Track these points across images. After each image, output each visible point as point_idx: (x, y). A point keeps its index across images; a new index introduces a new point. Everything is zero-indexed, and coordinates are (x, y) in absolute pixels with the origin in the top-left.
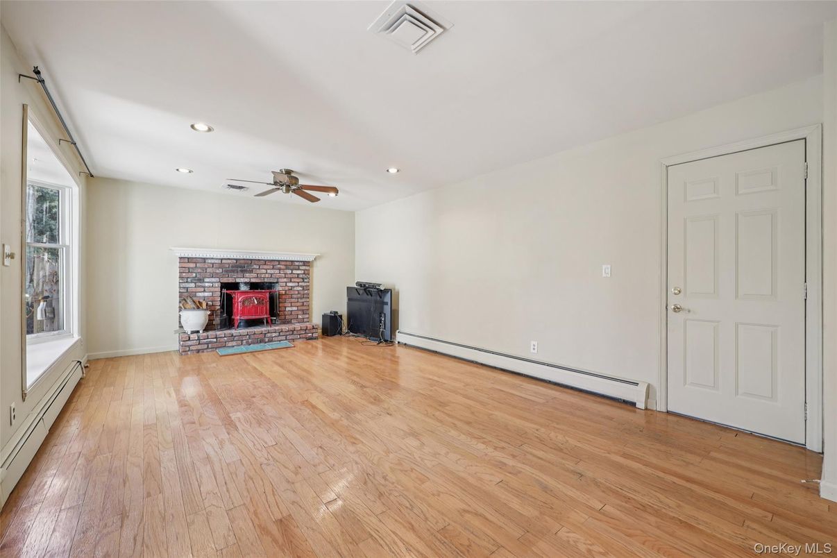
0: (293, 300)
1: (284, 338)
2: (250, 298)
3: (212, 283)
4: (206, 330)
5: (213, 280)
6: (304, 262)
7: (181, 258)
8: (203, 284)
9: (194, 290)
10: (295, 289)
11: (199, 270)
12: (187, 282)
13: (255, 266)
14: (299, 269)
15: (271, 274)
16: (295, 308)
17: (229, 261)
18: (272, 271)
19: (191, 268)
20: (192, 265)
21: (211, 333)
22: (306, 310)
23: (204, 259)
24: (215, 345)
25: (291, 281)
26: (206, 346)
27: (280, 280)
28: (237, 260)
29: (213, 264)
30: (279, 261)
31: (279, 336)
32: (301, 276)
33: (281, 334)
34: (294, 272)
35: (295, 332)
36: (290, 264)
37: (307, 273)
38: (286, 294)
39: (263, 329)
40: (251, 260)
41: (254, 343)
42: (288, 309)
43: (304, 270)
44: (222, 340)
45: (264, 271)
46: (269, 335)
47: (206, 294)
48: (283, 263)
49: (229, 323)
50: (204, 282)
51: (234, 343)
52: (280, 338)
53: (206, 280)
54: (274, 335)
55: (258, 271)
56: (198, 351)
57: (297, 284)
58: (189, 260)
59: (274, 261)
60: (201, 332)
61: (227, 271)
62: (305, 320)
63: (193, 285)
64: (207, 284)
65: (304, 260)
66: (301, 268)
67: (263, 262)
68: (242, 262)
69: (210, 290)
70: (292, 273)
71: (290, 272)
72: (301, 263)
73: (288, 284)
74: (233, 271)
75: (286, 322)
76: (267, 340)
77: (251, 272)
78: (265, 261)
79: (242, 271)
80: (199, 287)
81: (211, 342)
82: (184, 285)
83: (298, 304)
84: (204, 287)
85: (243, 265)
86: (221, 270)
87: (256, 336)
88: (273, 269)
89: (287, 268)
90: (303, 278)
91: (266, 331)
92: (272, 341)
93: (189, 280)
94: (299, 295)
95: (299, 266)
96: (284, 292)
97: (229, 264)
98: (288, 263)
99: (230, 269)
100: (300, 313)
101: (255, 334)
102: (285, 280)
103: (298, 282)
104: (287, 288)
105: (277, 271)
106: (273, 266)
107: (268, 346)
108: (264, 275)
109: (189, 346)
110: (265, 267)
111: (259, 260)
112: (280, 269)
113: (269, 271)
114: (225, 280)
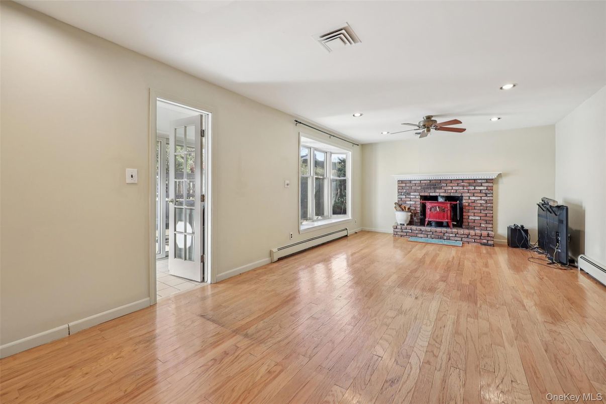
0: (475, 211)
1: (460, 239)
2: (435, 206)
3: (415, 195)
4: (408, 224)
5: (416, 194)
6: (487, 179)
7: (398, 181)
8: (410, 196)
9: (405, 200)
10: (478, 202)
11: (408, 188)
12: (401, 195)
13: (443, 185)
14: (481, 186)
15: (456, 190)
16: (477, 218)
17: (425, 182)
18: (457, 188)
19: (404, 186)
20: (404, 185)
21: (409, 227)
22: (490, 220)
23: (410, 181)
24: (411, 234)
25: (474, 196)
26: (405, 234)
27: (464, 195)
28: (430, 180)
29: (415, 184)
30: (463, 180)
31: (456, 236)
32: (484, 191)
33: (457, 235)
34: (477, 188)
35: (470, 236)
36: (474, 182)
37: (490, 189)
38: (469, 205)
39: (444, 230)
40: (441, 180)
41: (435, 238)
42: (470, 218)
43: (487, 187)
44: (415, 232)
45: (450, 188)
46: (447, 234)
47: (411, 203)
48: (466, 181)
49: (422, 223)
50: (410, 195)
51: (422, 236)
52: (456, 239)
53: (412, 194)
54: (451, 235)
55: (446, 188)
56: (401, 236)
57: (479, 198)
58: (402, 182)
59: (459, 180)
60: (405, 225)
61: (424, 188)
62: (488, 229)
63: (404, 197)
64: (412, 197)
65: (485, 178)
66: (483, 184)
67: (450, 181)
68: (434, 181)
69: (414, 201)
70: (475, 189)
71: (473, 188)
72: (483, 181)
73: (471, 198)
74: (428, 188)
75: (469, 228)
76: (445, 238)
77: (441, 188)
78: (451, 180)
79: (434, 188)
80: (408, 198)
81: (408, 232)
82: (400, 196)
83: (481, 215)
84: (410, 198)
85: (435, 184)
86: (420, 188)
87: (437, 234)
88: (458, 186)
89: (470, 185)
90: (486, 194)
91: (445, 231)
92: (449, 239)
93: (402, 194)
94: (482, 207)
95: (481, 183)
96: (467, 204)
97: (425, 183)
98: (471, 181)
99: (426, 186)
100: (483, 222)
101: (436, 232)
102: (468, 194)
103: (481, 197)
104: (470, 201)
105: (461, 188)
106: (458, 184)
107: (446, 242)
108: (452, 191)
109: (397, 232)
110: (451, 185)
111: (446, 180)
112: (463, 186)
113: (454, 188)
114: (423, 194)
